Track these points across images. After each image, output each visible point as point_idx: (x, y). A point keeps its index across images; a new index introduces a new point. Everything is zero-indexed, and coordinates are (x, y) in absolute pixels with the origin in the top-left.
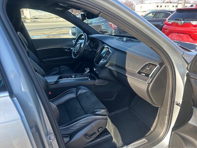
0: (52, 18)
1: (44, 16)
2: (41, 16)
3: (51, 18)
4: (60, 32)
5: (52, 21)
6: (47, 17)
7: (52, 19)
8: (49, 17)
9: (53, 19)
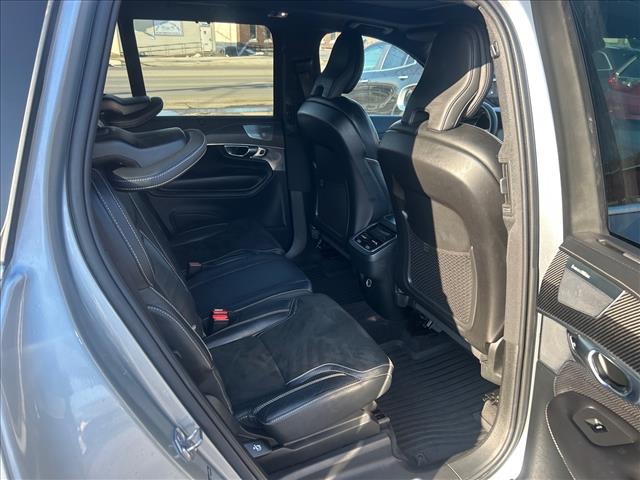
0: (190, 55)
1: (162, 48)
2: (153, 49)
3: (184, 56)
4: (236, 101)
5: (192, 64)
6: (172, 52)
7: (187, 58)
8: (180, 52)
9: (190, 59)
